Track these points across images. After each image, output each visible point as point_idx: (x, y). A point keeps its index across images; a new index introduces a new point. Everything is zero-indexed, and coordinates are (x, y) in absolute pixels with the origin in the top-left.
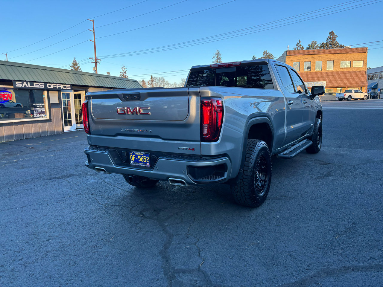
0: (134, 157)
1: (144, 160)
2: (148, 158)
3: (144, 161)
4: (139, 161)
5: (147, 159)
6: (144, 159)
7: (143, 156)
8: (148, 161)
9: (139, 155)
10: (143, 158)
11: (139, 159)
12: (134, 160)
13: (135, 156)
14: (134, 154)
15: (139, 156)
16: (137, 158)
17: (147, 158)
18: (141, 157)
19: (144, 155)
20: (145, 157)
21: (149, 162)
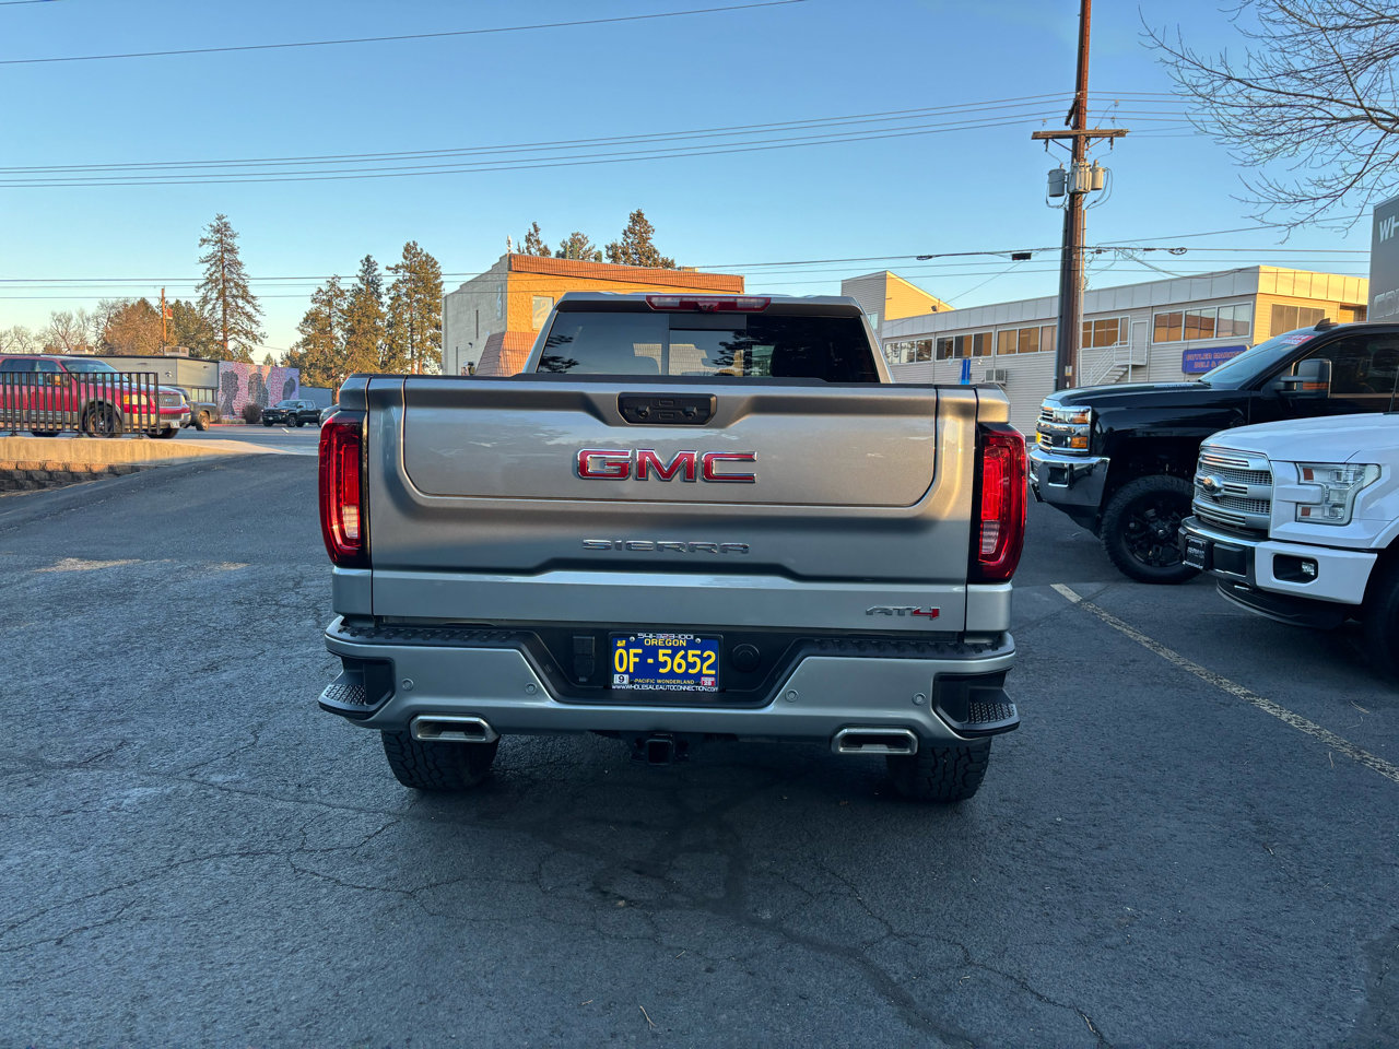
0: (636, 655)
1: (693, 665)
2: (709, 657)
3: (690, 671)
4: (661, 670)
5: (703, 660)
6: (691, 659)
7: (686, 649)
8: (709, 668)
9: (665, 647)
10: (685, 657)
11: (664, 664)
12: (631, 670)
13: (640, 651)
14: (639, 644)
15: (661, 652)
16: (650, 661)
17: (705, 655)
18: (672, 657)
19: (691, 645)
20: (699, 652)
21: (713, 672)
